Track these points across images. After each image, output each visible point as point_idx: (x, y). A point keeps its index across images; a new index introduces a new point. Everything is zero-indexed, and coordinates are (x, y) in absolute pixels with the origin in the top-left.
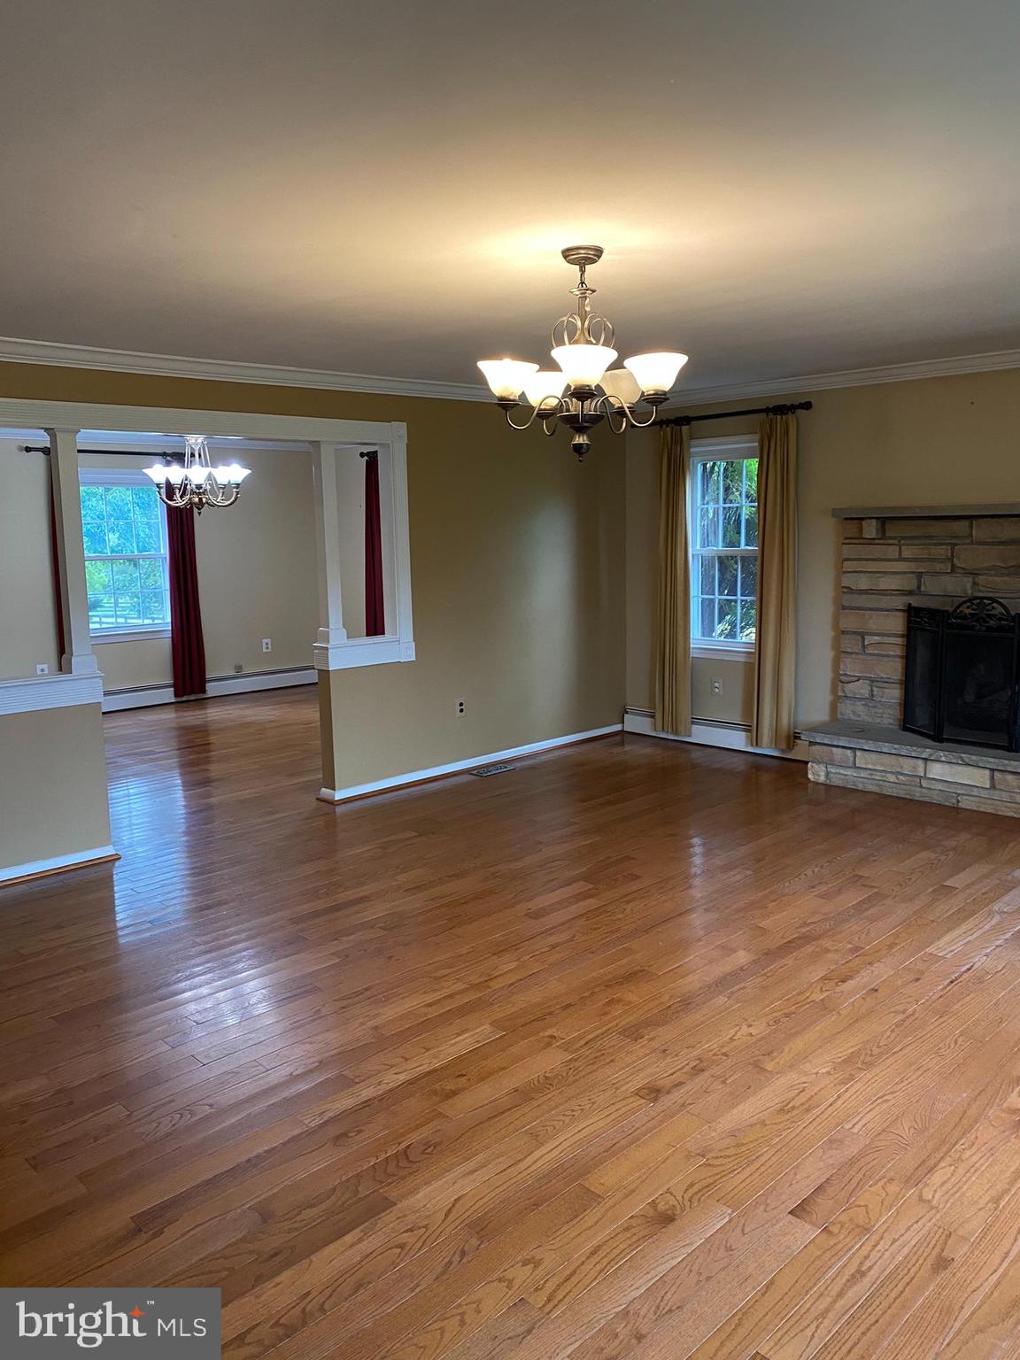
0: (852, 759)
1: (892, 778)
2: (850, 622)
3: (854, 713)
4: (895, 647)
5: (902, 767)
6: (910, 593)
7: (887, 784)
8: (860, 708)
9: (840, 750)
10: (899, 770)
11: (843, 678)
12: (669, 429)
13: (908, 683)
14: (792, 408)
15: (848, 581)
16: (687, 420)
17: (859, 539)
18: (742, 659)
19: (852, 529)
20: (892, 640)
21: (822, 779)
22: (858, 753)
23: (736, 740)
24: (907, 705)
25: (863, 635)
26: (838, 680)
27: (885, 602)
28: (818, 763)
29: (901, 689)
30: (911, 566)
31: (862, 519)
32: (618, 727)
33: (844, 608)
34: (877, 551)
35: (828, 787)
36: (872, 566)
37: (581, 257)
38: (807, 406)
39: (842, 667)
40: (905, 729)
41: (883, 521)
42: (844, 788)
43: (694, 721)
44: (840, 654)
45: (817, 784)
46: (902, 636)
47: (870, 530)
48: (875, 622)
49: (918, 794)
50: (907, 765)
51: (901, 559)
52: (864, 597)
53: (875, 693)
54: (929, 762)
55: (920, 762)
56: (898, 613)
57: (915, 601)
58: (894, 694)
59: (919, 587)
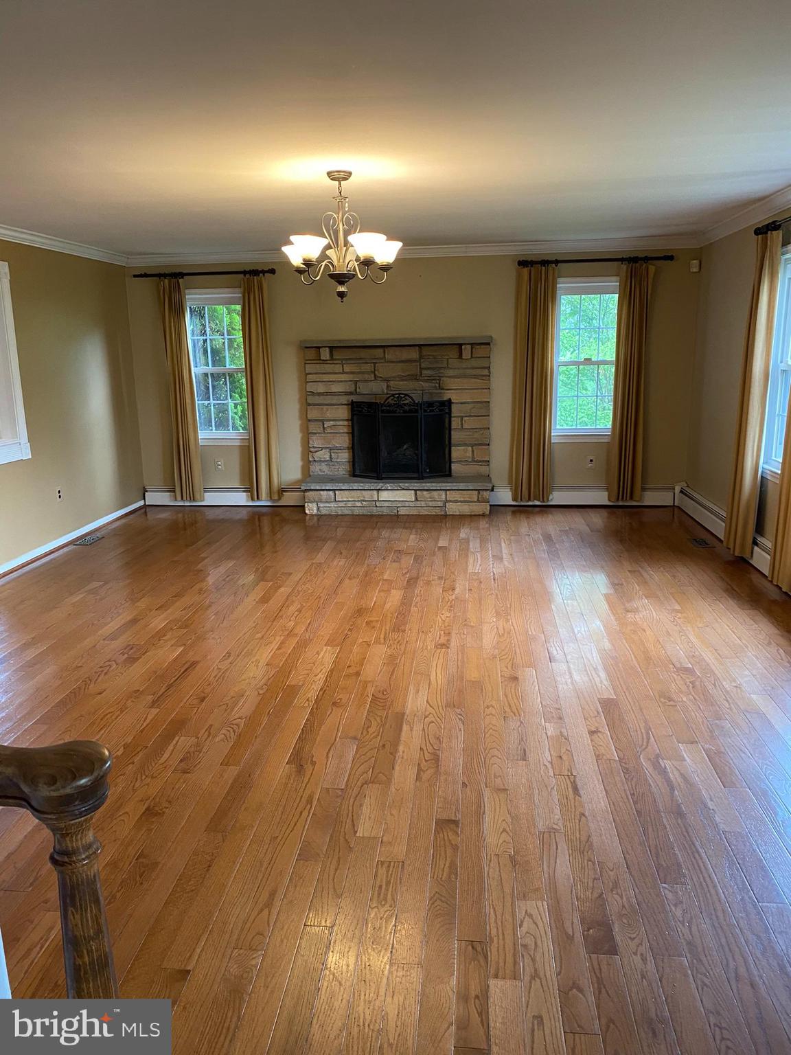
0: (333, 496)
1: (359, 504)
2: (313, 414)
3: (320, 470)
4: (343, 427)
5: (364, 497)
6: (351, 393)
7: (356, 508)
8: (324, 467)
9: (325, 492)
10: (362, 499)
11: (312, 449)
12: (166, 281)
13: (352, 448)
14: (264, 272)
15: (310, 387)
16: (182, 275)
17: (318, 360)
18: (238, 443)
19: (311, 354)
20: (341, 423)
21: (315, 512)
22: (337, 492)
23: (241, 499)
24: (353, 462)
25: (323, 422)
26: (307, 450)
27: (335, 400)
28: (311, 502)
29: (349, 452)
30: (351, 377)
31: (319, 348)
32: (141, 503)
33: (309, 405)
34: (328, 368)
35: (320, 517)
36: (326, 378)
37: (339, 177)
38: (273, 271)
39: (311, 442)
40: (354, 476)
41: (332, 349)
42: (329, 515)
43: (206, 490)
44: (307, 435)
45: (312, 515)
46: (347, 420)
47: (325, 354)
48: (330, 413)
49: (375, 511)
50: (367, 495)
51: (343, 373)
52: (322, 397)
53: (333, 456)
54: (380, 492)
55: (375, 492)
56: (343, 406)
57: (355, 398)
58: (345, 456)
59: (356, 390)
